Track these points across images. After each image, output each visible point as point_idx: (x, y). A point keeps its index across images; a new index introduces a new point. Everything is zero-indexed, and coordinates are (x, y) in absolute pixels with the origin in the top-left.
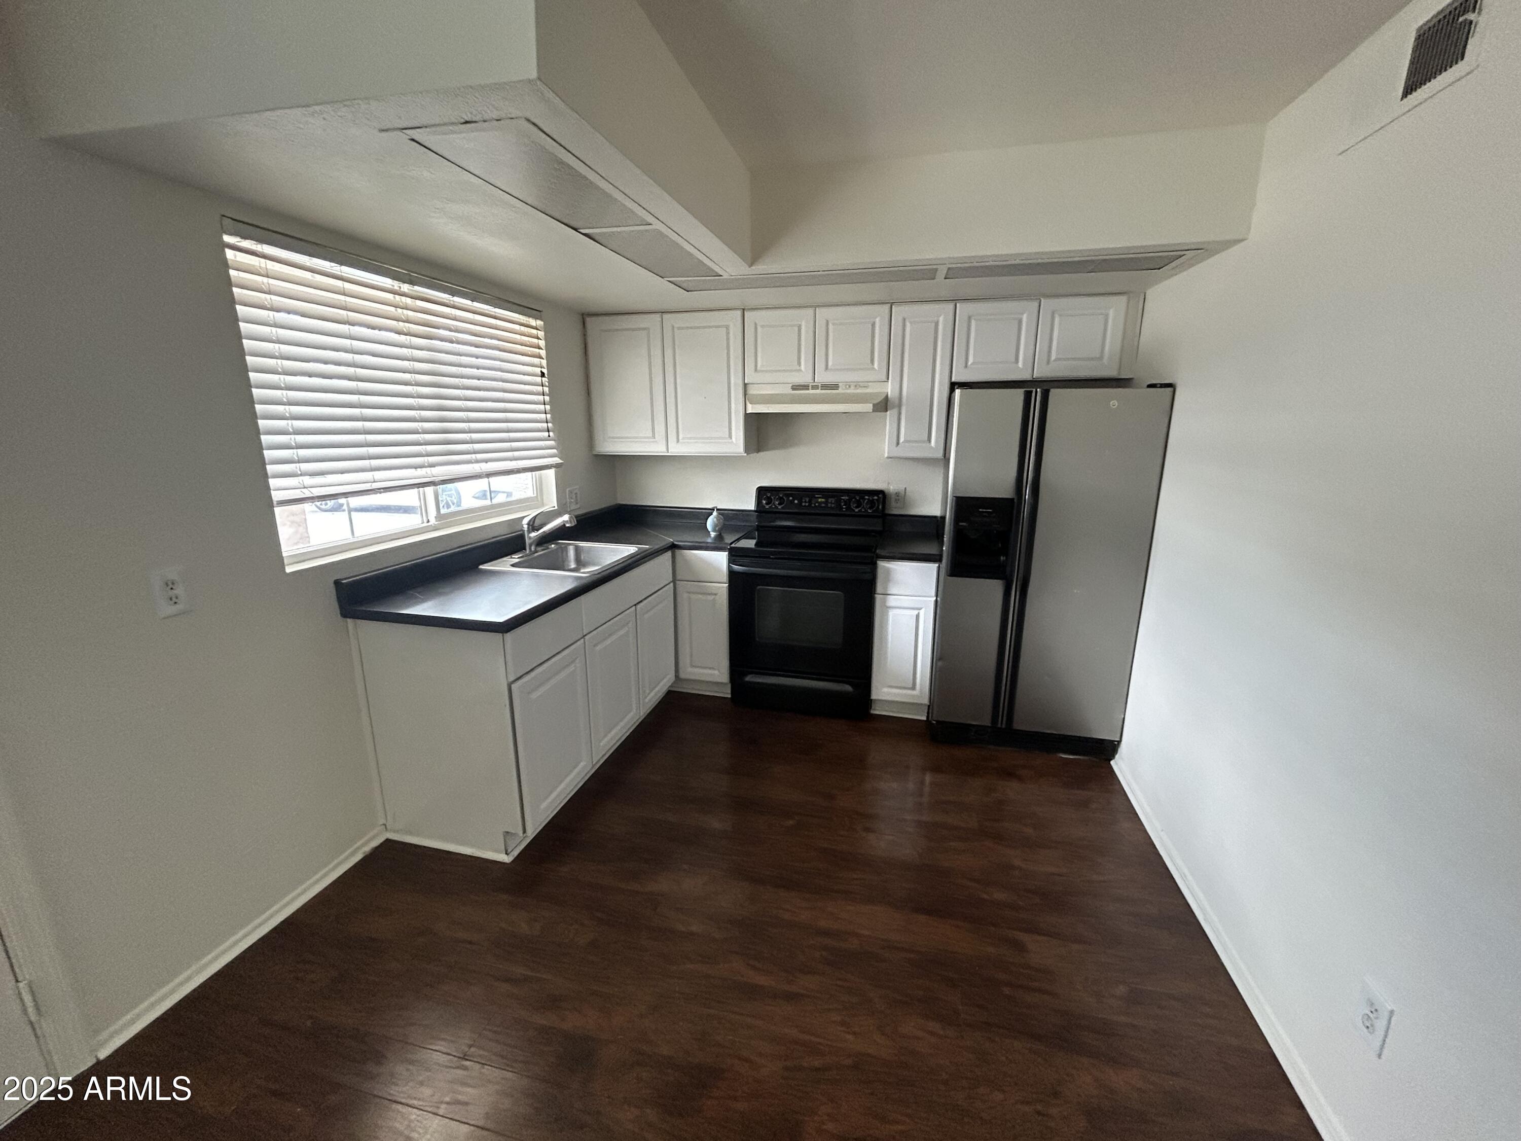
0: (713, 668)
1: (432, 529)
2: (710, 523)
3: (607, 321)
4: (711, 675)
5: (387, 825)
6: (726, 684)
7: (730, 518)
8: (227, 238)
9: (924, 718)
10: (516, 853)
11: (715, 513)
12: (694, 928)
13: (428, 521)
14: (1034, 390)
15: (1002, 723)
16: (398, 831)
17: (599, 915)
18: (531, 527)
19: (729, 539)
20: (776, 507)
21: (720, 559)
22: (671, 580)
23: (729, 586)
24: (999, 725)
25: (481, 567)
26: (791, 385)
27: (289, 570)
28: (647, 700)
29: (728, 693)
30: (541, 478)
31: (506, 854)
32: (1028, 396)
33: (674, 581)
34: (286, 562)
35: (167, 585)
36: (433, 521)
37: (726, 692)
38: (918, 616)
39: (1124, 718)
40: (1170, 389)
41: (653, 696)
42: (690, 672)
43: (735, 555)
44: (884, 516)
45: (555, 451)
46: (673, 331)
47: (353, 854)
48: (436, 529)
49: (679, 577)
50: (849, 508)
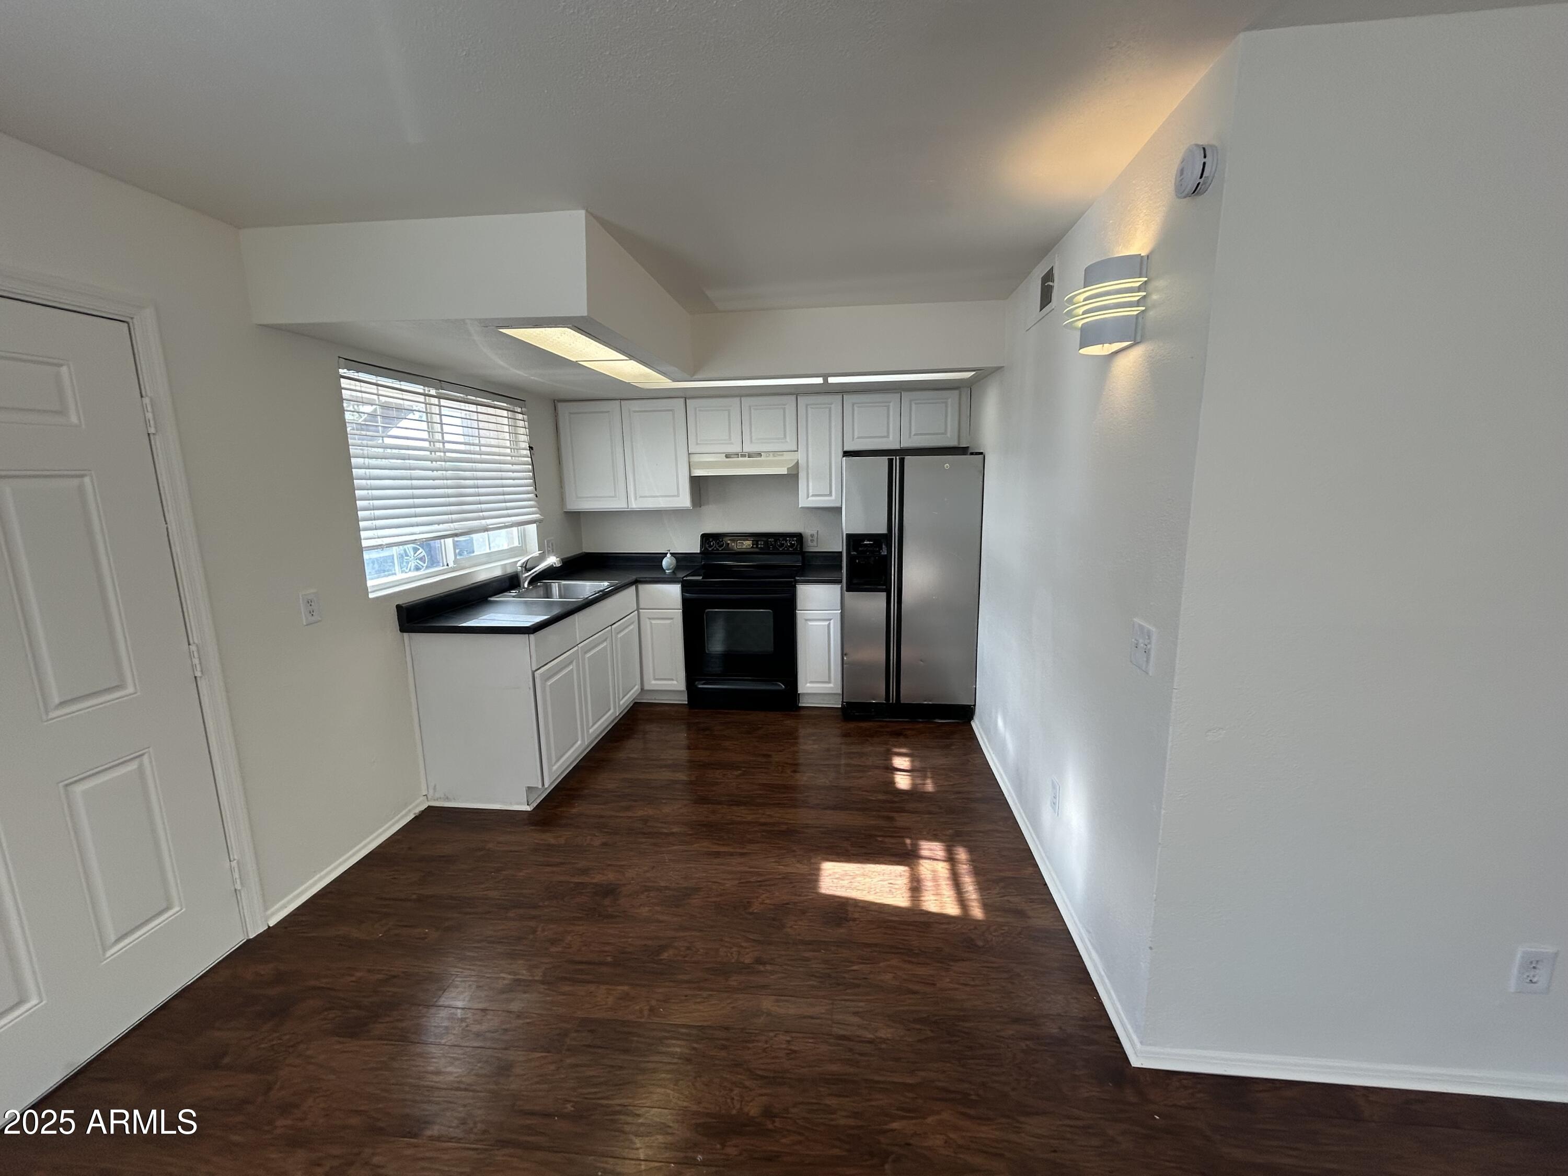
0: (672, 680)
1: (451, 570)
2: (665, 563)
3: (574, 407)
4: (671, 685)
5: (428, 796)
6: (683, 691)
7: (682, 559)
8: (342, 371)
9: (840, 706)
10: (535, 805)
11: (669, 555)
12: (674, 830)
13: (448, 565)
14: (894, 457)
15: (892, 699)
16: (437, 800)
17: (606, 830)
18: (524, 569)
19: (681, 575)
20: (718, 550)
21: (675, 590)
22: (636, 608)
23: (683, 611)
24: (891, 702)
25: (490, 599)
26: (725, 455)
27: (371, 596)
28: (621, 703)
29: (685, 701)
30: (524, 530)
31: (528, 805)
32: (891, 461)
33: (638, 609)
34: (369, 590)
35: (308, 602)
36: (451, 565)
37: (683, 699)
38: (829, 625)
39: (976, 688)
40: (981, 456)
41: (625, 701)
42: (652, 684)
43: (686, 587)
44: (803, 554)
45: (534, 509)
46: (630, 414)
47: (406, 815)
48: (454, 570)
49: (641, 606)
50: (774, 547)
